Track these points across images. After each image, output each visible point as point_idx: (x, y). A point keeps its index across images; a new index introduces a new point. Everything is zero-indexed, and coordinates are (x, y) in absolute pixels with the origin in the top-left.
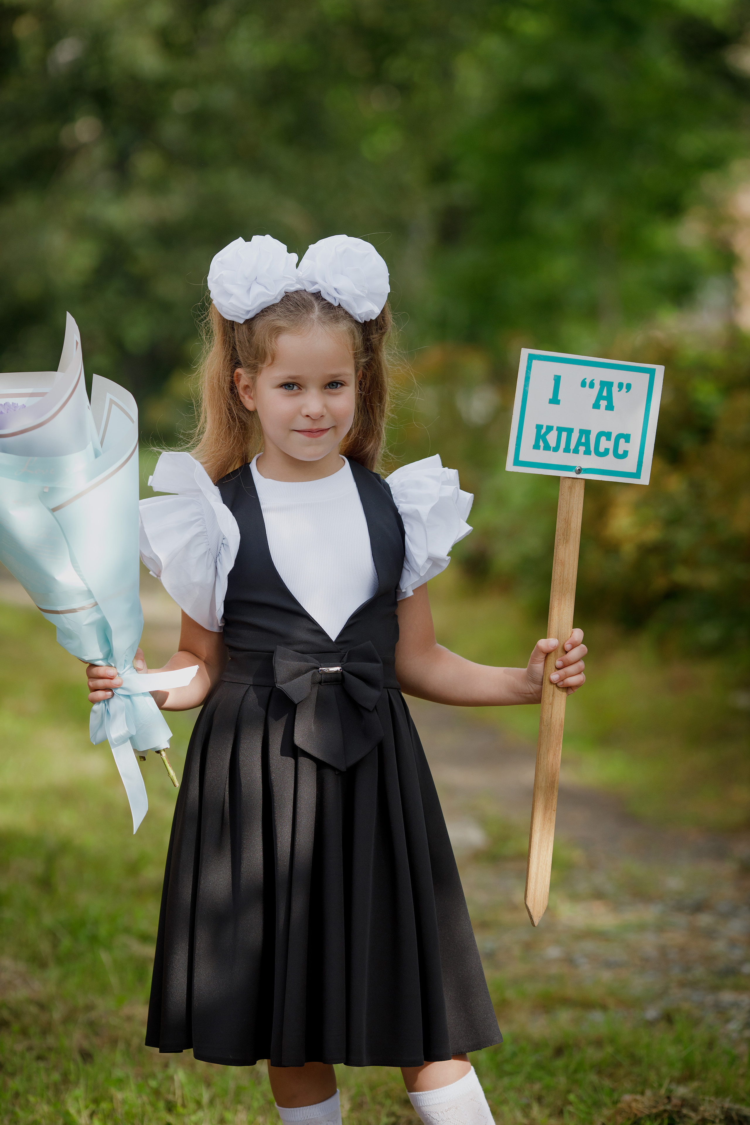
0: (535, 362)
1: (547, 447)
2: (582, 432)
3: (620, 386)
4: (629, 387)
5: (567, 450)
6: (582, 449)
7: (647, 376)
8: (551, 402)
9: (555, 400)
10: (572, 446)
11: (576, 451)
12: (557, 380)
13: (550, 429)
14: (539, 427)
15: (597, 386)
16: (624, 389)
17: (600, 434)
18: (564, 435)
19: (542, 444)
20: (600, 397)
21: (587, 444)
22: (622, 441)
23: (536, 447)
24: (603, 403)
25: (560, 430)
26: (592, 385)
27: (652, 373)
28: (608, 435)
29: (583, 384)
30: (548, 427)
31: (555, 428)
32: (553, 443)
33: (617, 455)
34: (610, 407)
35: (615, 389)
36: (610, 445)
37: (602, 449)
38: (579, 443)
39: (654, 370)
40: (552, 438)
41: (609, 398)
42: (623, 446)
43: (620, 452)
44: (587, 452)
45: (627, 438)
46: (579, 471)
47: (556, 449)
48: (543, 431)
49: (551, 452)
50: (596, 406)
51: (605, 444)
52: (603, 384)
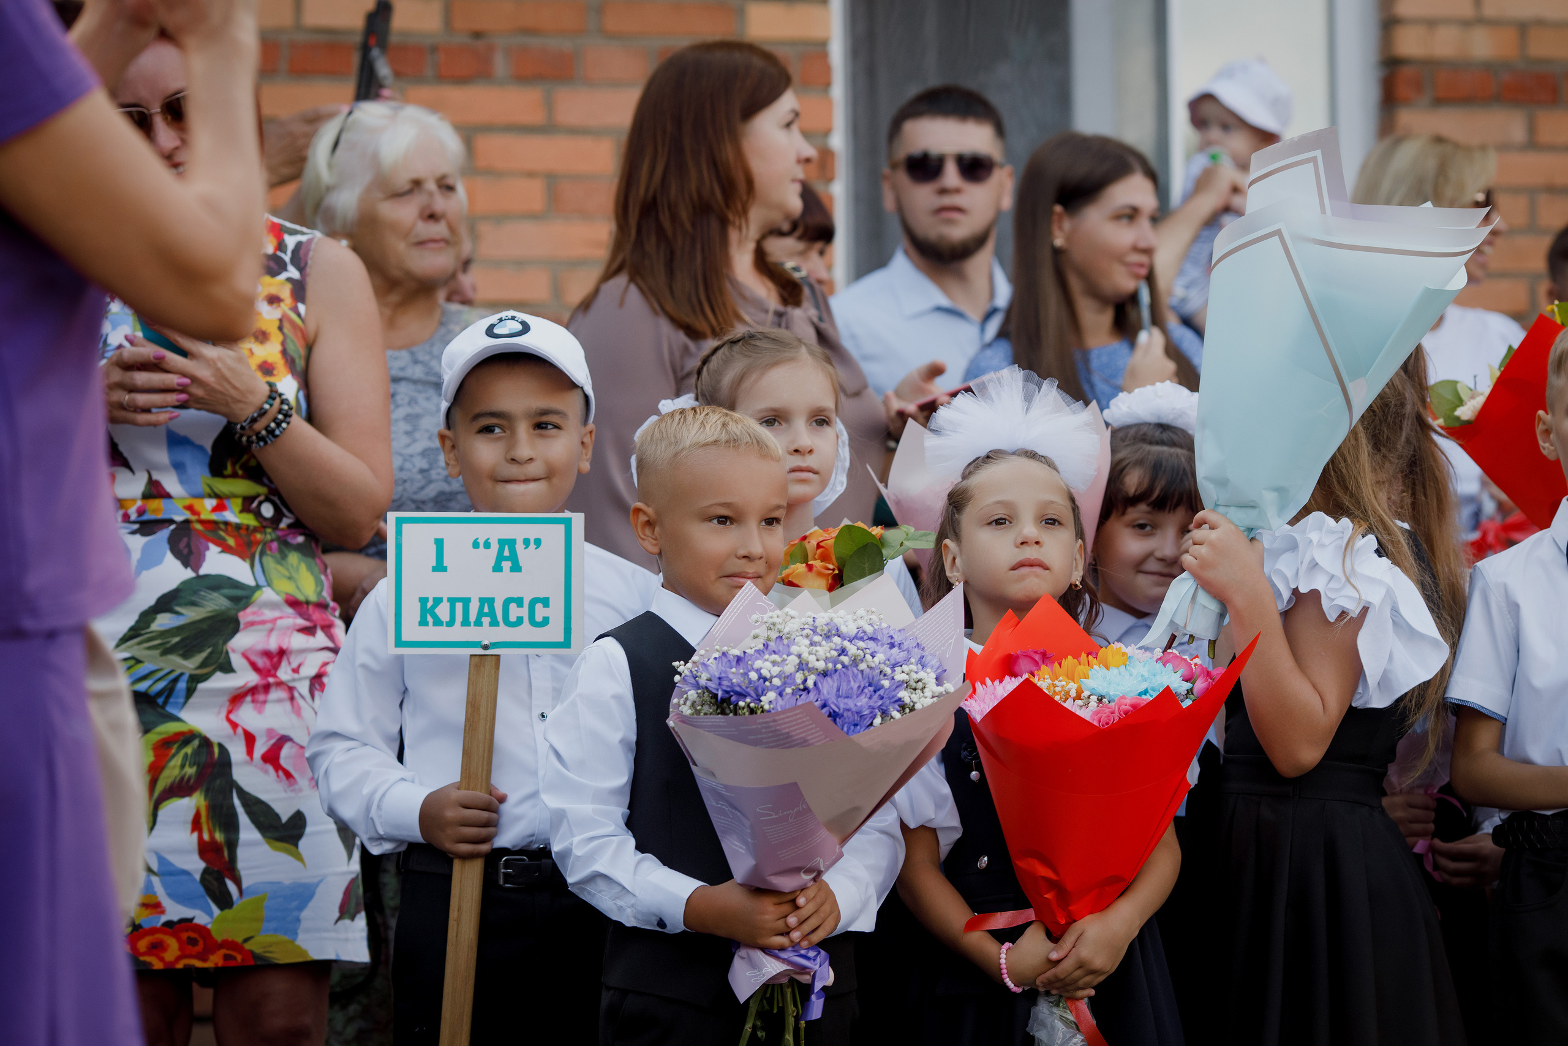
0: (405, 527)
1: (438, 622)
2: (482, 601)
3: (527, 542)
4: (538, 542)
5: (466, 622)
6: (486, 620)
7: (561, 528)
8: (435, 569)
9: (440, 567)
10: (473, 617)
11: (478, 623)
12: (439, 543)
13: (438, 601)
14: (423, 601)
15: (495, 547)
16: (532, 546)
17: (507, 602)
18: (459, 606)
19: (430, 619)
20: (500, 558)
21: (492, 614)
22: (539, 606)
23: (423, 623)
24: (506, 565)
25: (452, 601)
26: (487, 545)
27: (568, 523)
28: (519, 602)
29: (476, 545)
30: (435, 599)
31: (445, 600)
32: (444, 616)
33: (533, 623)
34: (516, 568)
35: (520, 546)
36: (524, 612)
37: (513, 618)
38: (481, 614)
39: (570, 519)
40: (443, 611)
41: (514, 558)
42: (540, 612)
43: (539, 618)
44: (494, 623)
45: (546, 602)
46: (486, 647)
47: (451, 623)
48: (430, 604)
49: (444, 628)
50: (497, 568)
51: (514, 612)
52: (502, 542)
